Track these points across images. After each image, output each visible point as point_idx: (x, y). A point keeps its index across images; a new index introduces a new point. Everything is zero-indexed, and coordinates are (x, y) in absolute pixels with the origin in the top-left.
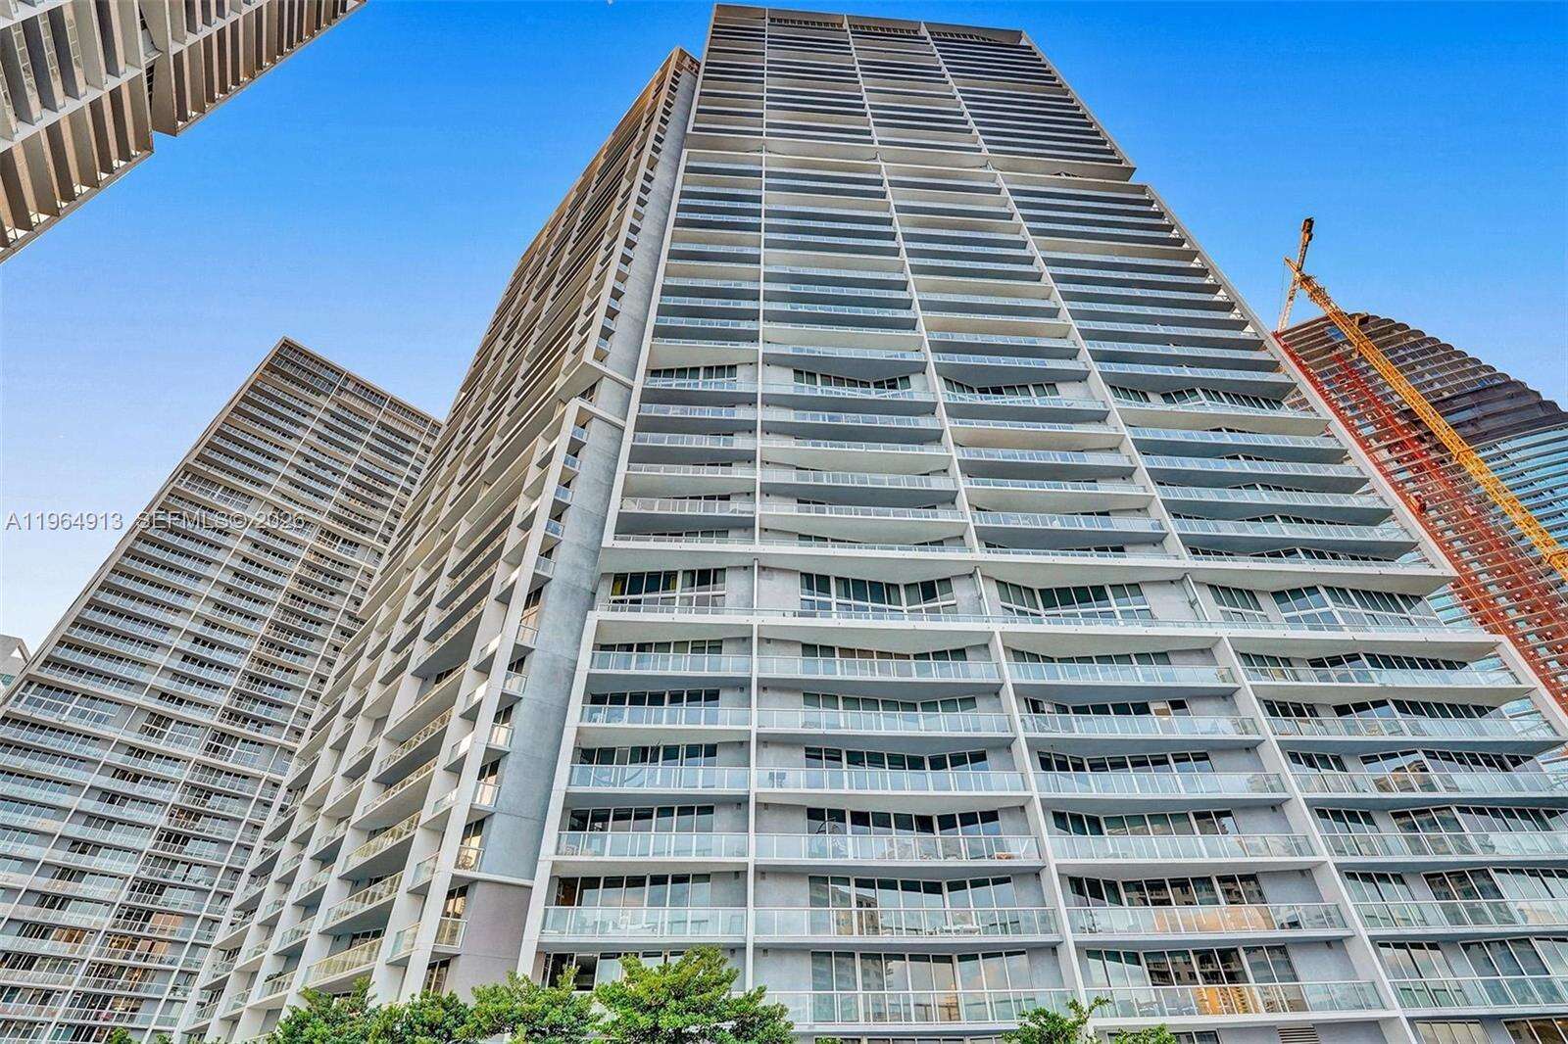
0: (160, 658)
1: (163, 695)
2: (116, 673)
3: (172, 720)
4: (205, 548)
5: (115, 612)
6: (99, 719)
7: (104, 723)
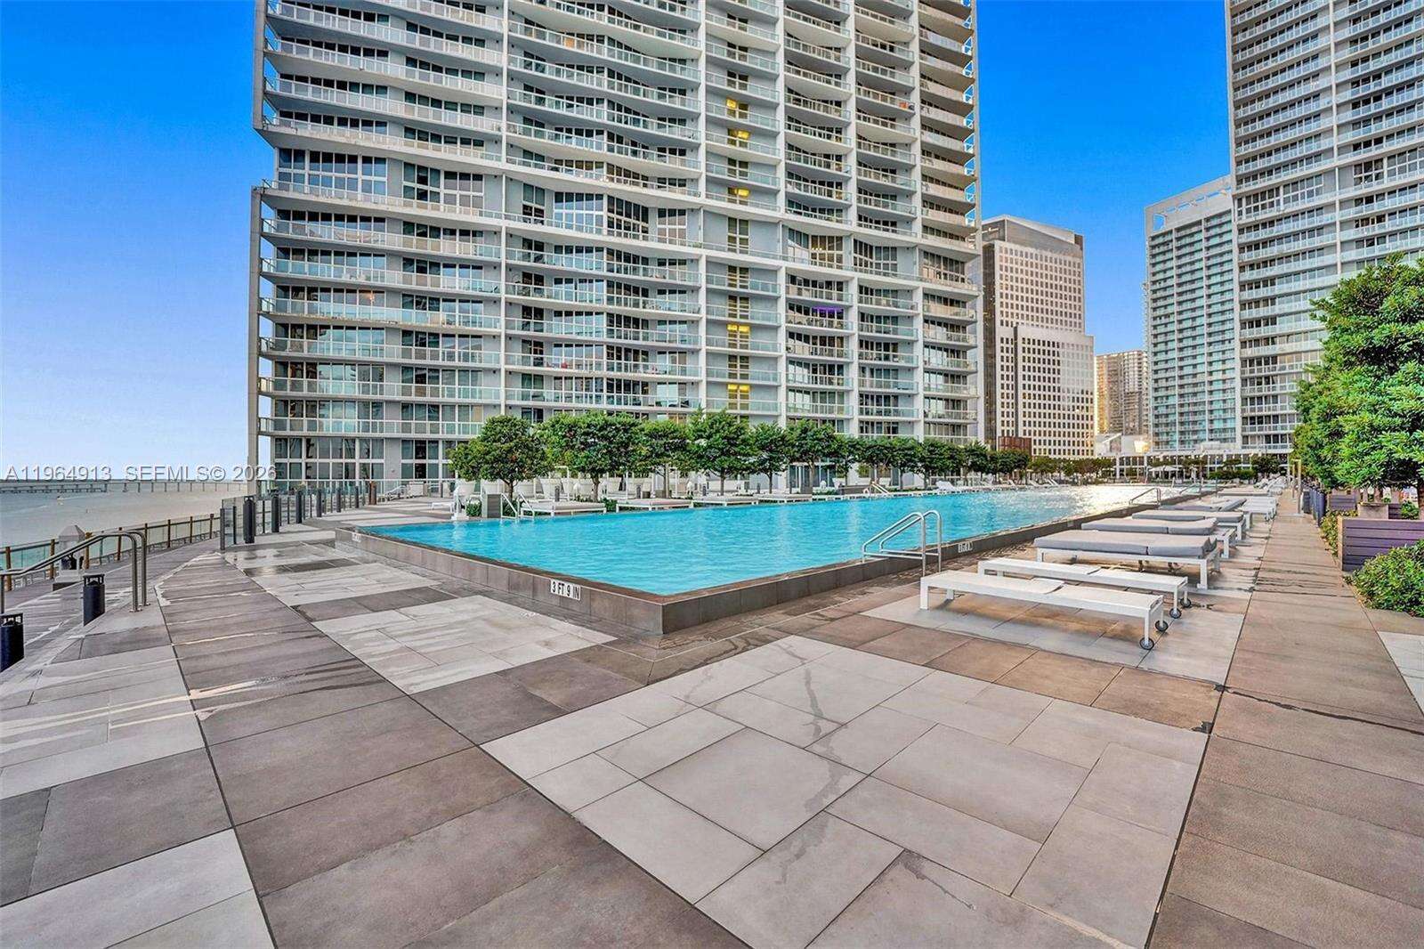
0: (1331, 121)
1: (1356, 147)
2: (1299, 155)
3: (1382, 160)
4: (1302, 67)
5: (1261, 116)
6: (1310, 194)
7: (1317, 194)
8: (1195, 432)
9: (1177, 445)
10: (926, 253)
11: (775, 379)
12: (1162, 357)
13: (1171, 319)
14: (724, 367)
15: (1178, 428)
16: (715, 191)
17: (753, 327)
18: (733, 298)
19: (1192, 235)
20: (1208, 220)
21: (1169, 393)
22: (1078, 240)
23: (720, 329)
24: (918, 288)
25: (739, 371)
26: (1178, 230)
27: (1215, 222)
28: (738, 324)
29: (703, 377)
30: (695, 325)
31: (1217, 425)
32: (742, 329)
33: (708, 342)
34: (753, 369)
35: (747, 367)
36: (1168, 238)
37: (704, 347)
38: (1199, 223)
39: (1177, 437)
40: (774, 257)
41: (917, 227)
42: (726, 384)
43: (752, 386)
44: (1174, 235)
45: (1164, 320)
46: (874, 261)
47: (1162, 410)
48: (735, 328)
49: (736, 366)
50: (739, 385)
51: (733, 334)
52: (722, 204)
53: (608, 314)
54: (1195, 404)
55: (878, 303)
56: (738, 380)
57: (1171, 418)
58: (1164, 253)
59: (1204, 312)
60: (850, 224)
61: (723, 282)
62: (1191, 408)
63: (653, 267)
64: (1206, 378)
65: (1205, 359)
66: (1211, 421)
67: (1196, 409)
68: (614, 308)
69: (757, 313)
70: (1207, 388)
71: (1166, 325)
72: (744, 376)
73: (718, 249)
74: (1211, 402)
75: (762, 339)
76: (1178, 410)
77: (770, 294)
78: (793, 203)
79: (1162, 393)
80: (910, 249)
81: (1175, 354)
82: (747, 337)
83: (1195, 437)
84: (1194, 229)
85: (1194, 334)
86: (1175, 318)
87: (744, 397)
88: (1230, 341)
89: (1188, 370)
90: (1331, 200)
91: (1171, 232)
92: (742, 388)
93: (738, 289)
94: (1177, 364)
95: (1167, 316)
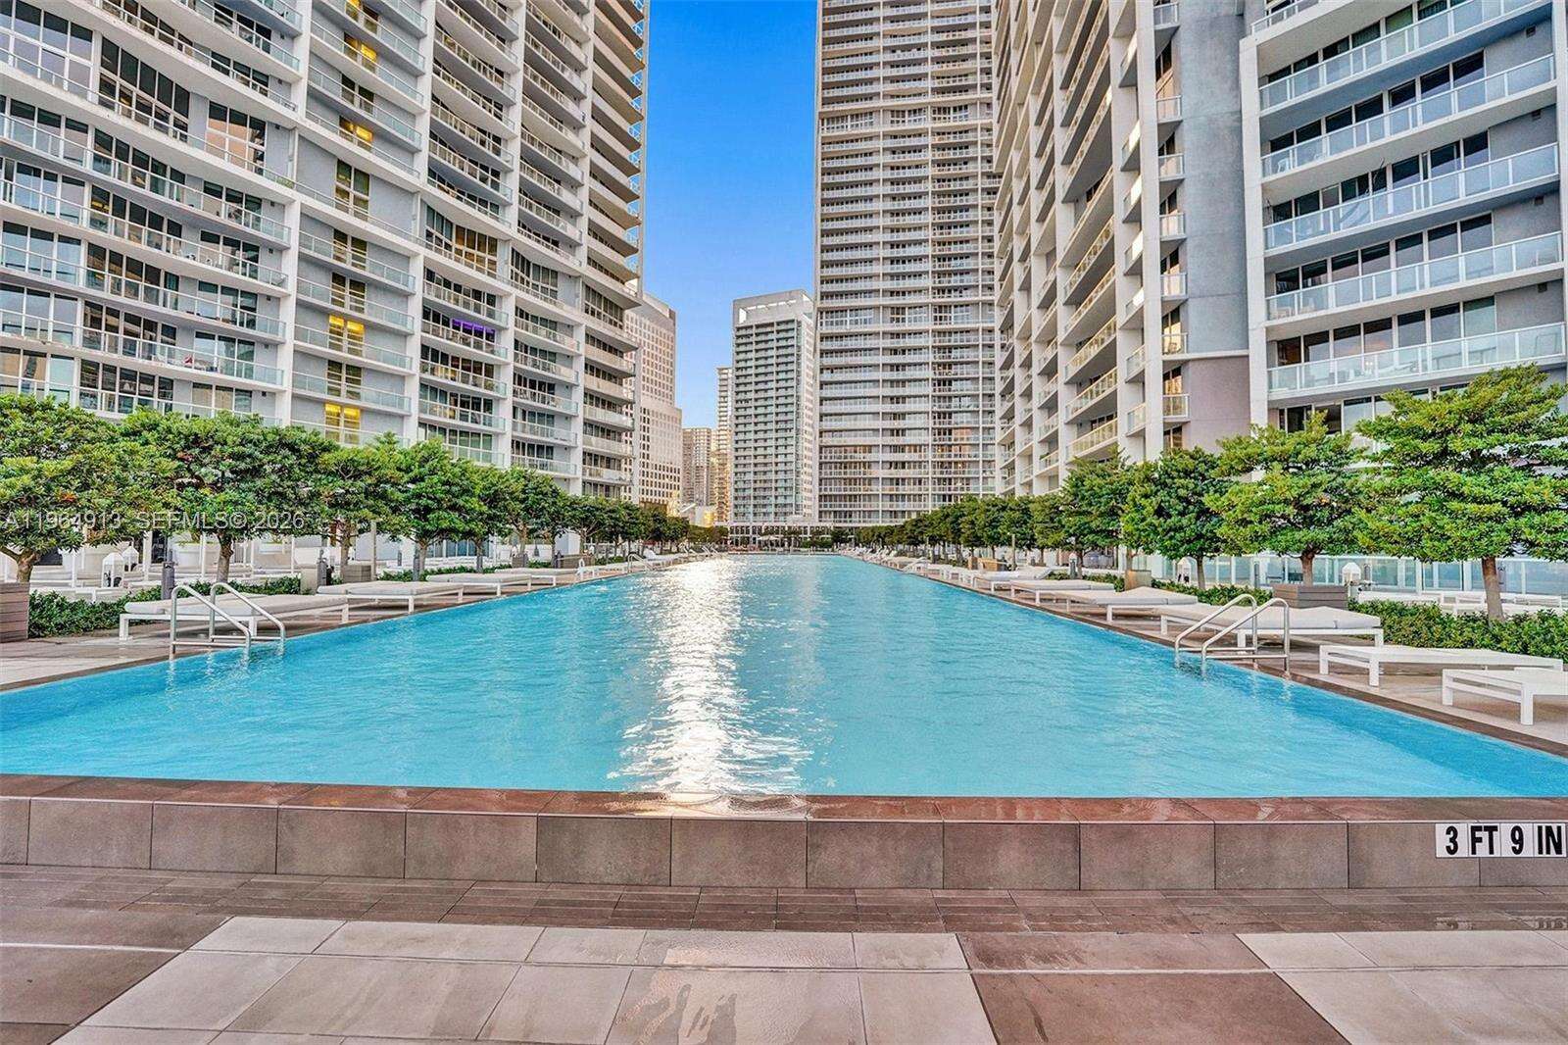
1: (892, 293)
3: (905, 308)
6: (866, 321)
7: (870, 323)
8: (765, 506)
9: (751, 516)
10: (588, 288)
11: (401, 406)
12: (741, 436)
13: (749, 404)
14: (321, 375)
15: (752, 502)
16: (319, 111)
17: (369, 326)
18: (338, 278)
19: (767, 333)
20: (779, 324)
21: (746, 470)
22: (672, 315)
23: (319, 319)
24: (580, 325)
25: (344, 386)
26: (758, 327)
27: (783, 327)
28: (347, 318)
29: (286, 384)
30: (272, 303)
31: (781, 500)
32: (351, 326)
33: (299, 334)
34: (368, 389)
35: (358, 382)
36: (749, 332)
37: (290, 342)
38: (772, 325)
39: (751, 509)
40: (407, 237)
41: (582, 254)
42: (323, 403)
43: (363, 410)
44: (754, 331)
45: (744, 404)
46: (531, 280)
47: (741, 485)
48: (339, 322)
49: (340, 378)
50: (343, 406)
51: (337, 332)
52: (328, 133)
53: (91, 246)
54: (765, 481)
55: (535, 331)
56: (343, 399)
57: (747, 493)
58: (746, 344)
59: (774, 402)
60: (506, 225)
61: (326, 250)
62: (762, 485)
63: (193, 191)
64: (774, 460)
65: (773, 443)
66: (776, 497)
67: (766, 485)
68: (107, 238)
69: (376, 308)
70: (774, 468)
71: (745, 408)
72: (355, 395)
73: (319, 198)
74: (776, 481)
75: (386, 346)
76: (752, 485)
77: (400, 286)
78: (436, 173)
79: (740, 469)
80: (574, 278)
81: (752, 436)
82: (360, 339)
83: (764, 510)
84: (769, 329)
85: (766, 420)
86: (752, 403)
87: (351, 423)
88: (790, 430)
89: (760, 451)
90: (877, 330)
91: (751, 327)
92: (347, 411)
93: (348, 266)
94: (752, 444)
95: (746, 401)
